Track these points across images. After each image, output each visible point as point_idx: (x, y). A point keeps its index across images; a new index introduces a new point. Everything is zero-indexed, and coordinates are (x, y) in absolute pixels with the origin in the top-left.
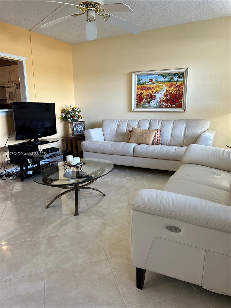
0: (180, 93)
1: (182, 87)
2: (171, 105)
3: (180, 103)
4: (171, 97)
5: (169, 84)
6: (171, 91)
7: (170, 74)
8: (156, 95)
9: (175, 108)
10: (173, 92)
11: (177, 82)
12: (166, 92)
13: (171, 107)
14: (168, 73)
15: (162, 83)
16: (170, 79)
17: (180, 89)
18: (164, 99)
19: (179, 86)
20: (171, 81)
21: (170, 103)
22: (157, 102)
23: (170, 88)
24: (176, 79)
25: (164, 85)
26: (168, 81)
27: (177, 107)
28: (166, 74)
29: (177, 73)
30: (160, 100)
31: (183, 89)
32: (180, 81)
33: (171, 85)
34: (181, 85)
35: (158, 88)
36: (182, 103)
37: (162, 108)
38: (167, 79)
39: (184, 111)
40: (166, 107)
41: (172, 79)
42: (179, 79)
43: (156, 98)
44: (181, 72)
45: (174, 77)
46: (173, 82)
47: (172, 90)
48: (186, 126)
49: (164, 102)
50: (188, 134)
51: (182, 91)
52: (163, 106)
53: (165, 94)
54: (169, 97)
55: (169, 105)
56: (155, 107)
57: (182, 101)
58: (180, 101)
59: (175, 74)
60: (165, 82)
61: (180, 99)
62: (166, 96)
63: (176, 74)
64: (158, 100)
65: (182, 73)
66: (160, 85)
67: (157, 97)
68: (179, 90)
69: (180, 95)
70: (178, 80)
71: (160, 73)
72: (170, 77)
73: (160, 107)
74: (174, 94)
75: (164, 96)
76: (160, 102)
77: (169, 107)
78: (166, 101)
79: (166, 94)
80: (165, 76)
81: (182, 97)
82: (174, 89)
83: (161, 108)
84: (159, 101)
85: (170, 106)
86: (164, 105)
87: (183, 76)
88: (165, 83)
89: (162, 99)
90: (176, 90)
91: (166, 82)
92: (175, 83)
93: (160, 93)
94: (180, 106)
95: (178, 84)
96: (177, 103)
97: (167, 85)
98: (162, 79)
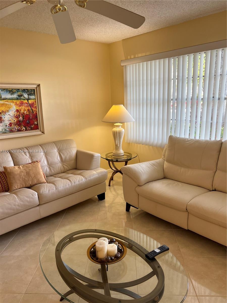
0: (34, 113)
1: (35, 106)
2: (26, 128)
3: (35, 125)
4: (23, 119)
5: (18, 102)
6: (22, 111)
7: (18, 90)
8: (2, 117)
9: (31, 131)
10: (25, 113)
11: (28, 100)
12: (16, 112)
13: (25, 131)
14: (15, 88)
15: (9, 100)
16: (19, 96)
17: (33, 108)
18: (15, 122)
19: (32, 105)
20: (20, 99)
21: (23, 126)
22: (6, 126)
23: (20, 107)
24: (26, 96)
25: (12, 104)
26: (17, 99)
27: (32, 129)
28: (12, 89)
29: (26, 89)
30: (10, 123)
31: (36, 109)
32: (32, 99)
33: (22, 104)
34: (33, 103)
35: (4, 108)
36: (38, 124)
37: (15, 133)
38: (15, 96)
39: (43, 133)
40: (19, 130)
41: (21, 96)
42: (31, 97)
43: (4, 121)
44: (31, 88)
45: (24, 94)
46: (23, 100)
47: (24, 109)
48: (59, 150)
49: (15, 125)
50: (66, 157)
51: (35, 111)
52: (15, 130)
53: (15, 115)
54: (21, 118)
55: (23, 127)
56: (4, 133)
57: (37, 122)
58: (36, 123)
59: (24, 90)
60: (12, 99)
61: (35, 120)
62: (17, 117)
63: (26, 91)
64: (8, 123)
65: (33, 89)
66: (7, 103)
67: (4, 119)
68: (32, 110)
69: (33, 115)
70: (29, 97)
71: (4, 88)
72: (19, 93)
73: (11, 131)
74: (26, 114)
75: (15, 117)
76: (11, 126)
77: (23, 131)
78: (19, 123)
79: (17, 115)
80: (11, 91)
81: (37, 117)
82: (26, 109)
83: (13, 133)
84: (9, 125)
85: (24, 129)
86: (17, 128)
87: (34, 93)
88: (14, 101)
89: (12, 122)
90: (28, 110)
91: (15, 99)
92: (26, 101)
93: (7, 114)
94: (36, 127)
95: (30, 103)
96: (32, 125)
97: (16, 103)
98: (9, 96)
